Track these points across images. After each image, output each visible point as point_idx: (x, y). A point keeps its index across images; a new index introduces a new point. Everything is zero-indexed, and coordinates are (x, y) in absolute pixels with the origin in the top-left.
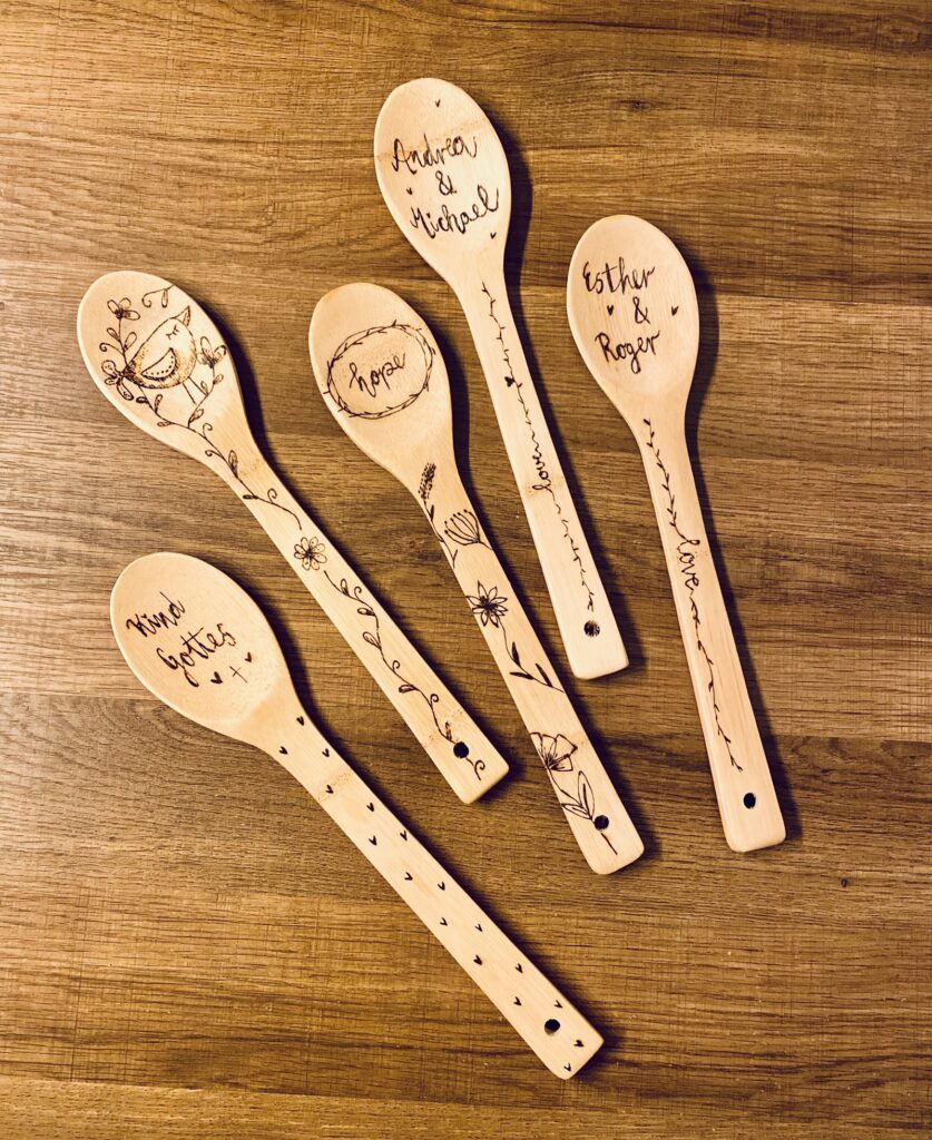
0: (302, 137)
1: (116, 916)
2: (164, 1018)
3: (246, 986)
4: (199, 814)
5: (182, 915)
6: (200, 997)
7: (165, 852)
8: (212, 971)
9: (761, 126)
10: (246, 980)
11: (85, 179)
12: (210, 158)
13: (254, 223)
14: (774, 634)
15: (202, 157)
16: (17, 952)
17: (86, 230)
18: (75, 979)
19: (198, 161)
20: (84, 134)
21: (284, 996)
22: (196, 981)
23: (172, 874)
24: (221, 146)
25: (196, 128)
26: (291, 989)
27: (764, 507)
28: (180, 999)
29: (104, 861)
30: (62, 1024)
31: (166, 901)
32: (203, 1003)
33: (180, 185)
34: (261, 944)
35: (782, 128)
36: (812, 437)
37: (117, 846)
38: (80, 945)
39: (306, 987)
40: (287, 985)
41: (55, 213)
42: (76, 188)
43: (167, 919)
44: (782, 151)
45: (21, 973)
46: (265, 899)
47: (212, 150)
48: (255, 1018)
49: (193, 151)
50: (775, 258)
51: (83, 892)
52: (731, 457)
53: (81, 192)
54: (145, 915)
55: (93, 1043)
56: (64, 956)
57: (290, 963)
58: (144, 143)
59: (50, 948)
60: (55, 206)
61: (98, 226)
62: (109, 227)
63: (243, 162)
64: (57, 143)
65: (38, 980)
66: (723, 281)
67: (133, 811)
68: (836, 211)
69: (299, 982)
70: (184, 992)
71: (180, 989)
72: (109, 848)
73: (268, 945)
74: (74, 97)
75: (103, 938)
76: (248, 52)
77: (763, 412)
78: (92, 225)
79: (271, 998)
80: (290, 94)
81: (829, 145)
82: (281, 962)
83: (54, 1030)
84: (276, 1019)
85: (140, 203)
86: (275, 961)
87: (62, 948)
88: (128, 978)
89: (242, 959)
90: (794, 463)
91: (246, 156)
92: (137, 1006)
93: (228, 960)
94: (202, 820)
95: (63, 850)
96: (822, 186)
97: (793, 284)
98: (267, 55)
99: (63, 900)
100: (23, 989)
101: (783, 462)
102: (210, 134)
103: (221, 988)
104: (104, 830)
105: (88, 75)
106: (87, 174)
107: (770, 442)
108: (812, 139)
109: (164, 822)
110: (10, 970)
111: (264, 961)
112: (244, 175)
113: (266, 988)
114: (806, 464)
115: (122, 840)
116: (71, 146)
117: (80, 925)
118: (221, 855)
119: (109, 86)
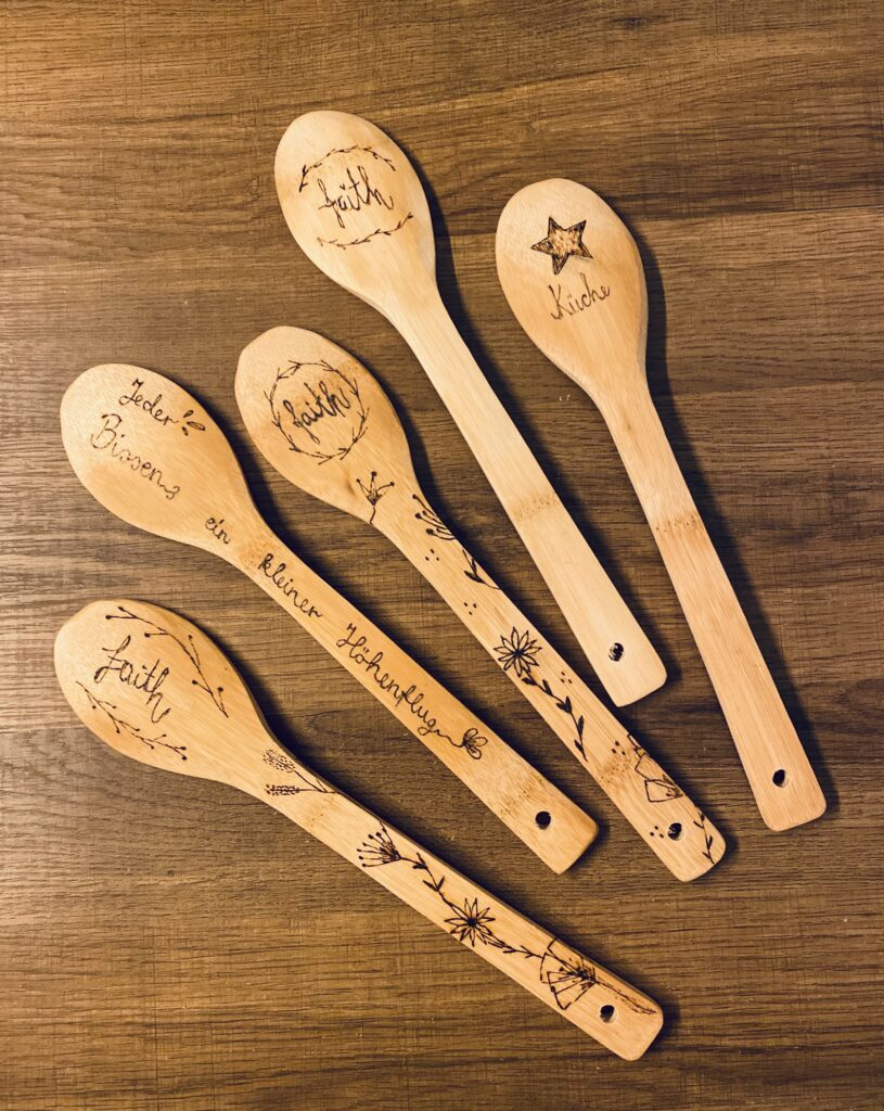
0: (279, 102)
1: (183, 954)
2: (249, 1056)
3: (331, 1014)
4: (259, 836)
5: (255, 945)
6: (284, 1030)
7: (227, 881)
8: (292, 1002)
9: (769, 27)
10: (331, 1007)
11: (55, 175)
12: (184, 137)
13: (239, 199)
14: (851, 572)
15: (174, 137)
16: (85, 1004)
17: (62, 229)
18: (149, 1026)
19: (171, 142)
20: (47, 128)
21: (374, 1019)
22: (278, 1014)
23: (239, 903)
24: (194, 123)
25: (164, 107)
26: (380, 1012)
27: (823, 436)
28: (263, 1035)
29: (166, 897)
30: (143, 1075)
31: (235, 932)
32: (288, 1036)
33: (156, 169)
34: (342, 967)
35: (792, 28)
36: (866, 356)
37: (176, 880)
38: (151, 990)
39: (396, 1007)
40: (375, 1006)
41: (27, 216)
42: (48, 186)
43: (241, 952)
44: (795, 52)
45: (91, 1026)
46: (340, 919)
47: (184, 128)
48: (346, 1046)
49: (165, 131)
50: (802, 167)
51: (146, 932)
52: (781, 386)
53: (51, 190)
54: (215, 950)
55: (178, 1091)
56: (135, 1003)
57: (376, 983)
58: (112, 130)
59: (118, 995)
60: (27, 208)
61: (76, 224)
62: (86, 223)
63: (219, 137)
64: (19, 141)
65: (111, 1031)
66: (748, 200)
67: (188, 840)
68: (861, 109)
69: (388, 1002)
70: (267, 1027)
71: (261, 1024)
72: (167, 883)
73: (350, 967)
74: (31, 90)
75: (174, 979)
76: (210, 19)
77: (809, 335)
78: (68, 224)
79: (361, 1023)
80: (260, 58)
81: (845, 39)
82: (366, 984)
83: (134, 1082)
84: (369, 1044)
85: (116, 194)
86: (359, 983)
87: (132, 995)
88: (206, 1019)
89: (324, 985)
90: (848, 385)
91: (221, 130)
92: (219, 1048)
93: (309, 988)
94: (263, 842)
95: (119, 890)
96: (842, 84)
97: (823, 193)
98: (230, 20)
99: (128, 944)
100: (97, 1043)
101: (839, 386)
102: (180, 111)
103: (305, 1018)
104: (161, 865)
105: (44, 66)
106: (57, 170)
107: (820, 365)
108: (827, 34)
109: (224, 849)
110: (81, 1024)
111: (347, 984)
112: (222, 150)
113: (353, 1013)
114: (862, 385)
115: (182, 873)
116: (34, 142)
117: (147, 967)
118: (287, 877)
119: (68, 74)
